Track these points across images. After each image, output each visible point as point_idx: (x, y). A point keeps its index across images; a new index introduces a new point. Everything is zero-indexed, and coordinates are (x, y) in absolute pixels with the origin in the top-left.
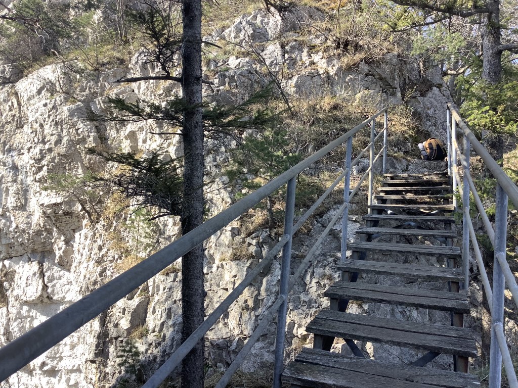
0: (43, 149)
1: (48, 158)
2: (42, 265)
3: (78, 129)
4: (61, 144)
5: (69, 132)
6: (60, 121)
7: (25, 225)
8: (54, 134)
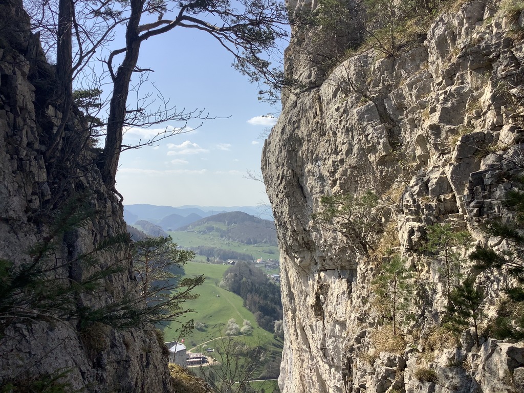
0: (335, 160)
1: (340, 170)
2: (351, 285)
3: (368, 135)
4: (352, 154)
5: (360, 139)
6: (350, 127)
7: (332, 240)
8: (345, 143)
